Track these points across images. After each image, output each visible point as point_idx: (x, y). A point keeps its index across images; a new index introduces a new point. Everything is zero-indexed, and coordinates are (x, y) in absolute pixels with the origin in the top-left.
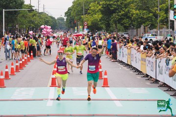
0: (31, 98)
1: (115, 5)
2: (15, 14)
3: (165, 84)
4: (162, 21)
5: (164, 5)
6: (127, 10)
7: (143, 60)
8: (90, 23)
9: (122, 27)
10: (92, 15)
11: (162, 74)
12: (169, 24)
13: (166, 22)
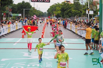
1: (66, 8)
2: (28, 11)
3: (84, 37)
4: (83, 14)
5: (84, 8)
6: (70, 10)
7: (76, 28)
8: (56, 14)
9: (68, 16)
10: (57, 12)
11: (83, 34)
13: (85, 14)
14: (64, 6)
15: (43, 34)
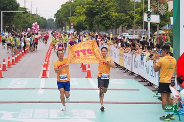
0: (24, 87)
1: (97, 8)
2: (12, 15)
3: (139, 76)
4: (137, 22)
5: (139, 9)
6: (107, 12)
7: (121, 55)
8: (76, 24)
9: (103, 28)
10: (78, 17)
11: (137, 67)
12: (144, 24)
13: (140, 23)
14: (93, 4)
15: (45, 69)
